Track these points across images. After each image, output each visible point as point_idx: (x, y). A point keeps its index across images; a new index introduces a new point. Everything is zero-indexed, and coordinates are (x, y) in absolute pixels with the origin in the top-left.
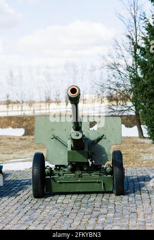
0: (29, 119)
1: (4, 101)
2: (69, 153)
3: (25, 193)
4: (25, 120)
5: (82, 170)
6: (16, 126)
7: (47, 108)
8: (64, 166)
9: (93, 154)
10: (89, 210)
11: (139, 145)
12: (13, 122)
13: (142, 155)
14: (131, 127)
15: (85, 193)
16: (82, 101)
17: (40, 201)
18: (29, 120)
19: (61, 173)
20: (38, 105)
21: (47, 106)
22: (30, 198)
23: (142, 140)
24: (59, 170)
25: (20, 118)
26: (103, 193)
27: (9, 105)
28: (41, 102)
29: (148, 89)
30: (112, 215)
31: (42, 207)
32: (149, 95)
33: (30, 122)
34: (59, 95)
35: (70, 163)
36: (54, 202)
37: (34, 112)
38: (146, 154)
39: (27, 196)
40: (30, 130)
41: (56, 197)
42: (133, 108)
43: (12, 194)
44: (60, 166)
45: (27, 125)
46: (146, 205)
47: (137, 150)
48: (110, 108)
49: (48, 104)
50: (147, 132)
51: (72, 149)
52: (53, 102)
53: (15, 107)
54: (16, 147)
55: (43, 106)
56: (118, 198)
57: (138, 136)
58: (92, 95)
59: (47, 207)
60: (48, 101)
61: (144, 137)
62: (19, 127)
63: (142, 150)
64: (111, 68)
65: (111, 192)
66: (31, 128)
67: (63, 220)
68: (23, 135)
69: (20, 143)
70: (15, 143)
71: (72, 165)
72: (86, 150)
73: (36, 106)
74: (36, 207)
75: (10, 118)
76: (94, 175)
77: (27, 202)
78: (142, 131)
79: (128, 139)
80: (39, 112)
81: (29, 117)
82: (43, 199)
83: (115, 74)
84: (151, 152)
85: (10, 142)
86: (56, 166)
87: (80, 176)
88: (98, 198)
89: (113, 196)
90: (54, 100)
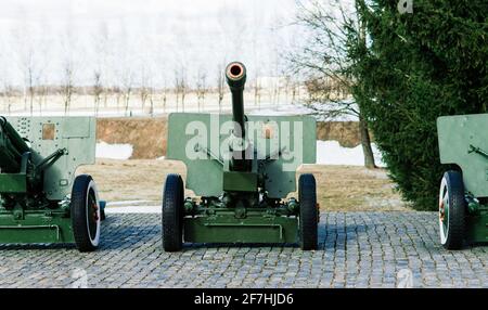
0: (143, 125)
1: (87, 87)
2: (225, 175)
3: (148, 244)
4: (134, 127)
5: (247, 205)
6: (114, 138)
7: (180, 104)
8: (216, 199)
9: (266, 177)
10: (257, 268)
11: (363, 181)
12: (108, 131)
13: (367, 198)
14: (352, 146)
15: (251, 245)
16: (254, 91)
17: (175, 256)
18: (143, 128)
19: (211, 209)
20: (160, 96)
21: (180, 99)
22: (158, 252)
23: (371, 172)
24: (208, 205)
25: (123, 123)
26: (282, 246)
27: (100, 96)
28: (167, 91)
29: (379, 70)
30: (293, 274)
31: (179, 263)
32: (382, 80)
33: (145, 130)
34: (203, 78)
35: (228, 193)
36: (199, 258)
37: (151, 112)
38: (375, 198)
39: (151, 249)
40: (143, 148)
41: (202, 251)
42: (356, 107)
43: (126, 246)
44: (210, 199)
45: (138, 139)
46: (352, 262)
47: (359, 189)
48: (308, 106)
49: (181, 95)
50: (381, 156)
51: (231, 168)
52: (192, 91)
53: (112, 100)
54: (118, 179)
55: (172, 99)
56: (307, 253)
57: (363, 164)
58: (274, 79)
59: (187, 264)
60: (181, 89)
61: (375, 167)
62: (121, 141)
63: (367, 190)
64: (314, 24)
65: (295, 246)
66: (145, 144)
67: (214, 280)
68: (130, 159)
69: (125, 173)
70: (116, 172)
71: (231, 197)
72: (255, 170)
73: (157, 99)
74: (169, 264)
75: (103, 122)
76: (267, 215)
77: (153, 257)
78: (372, 154)
79: (344, 170)
80: (162, 111)
81: (143, 121)
82: (179, 253)
83: (320, 37)
84: (384, 195)
85: (104, 171)
86: (203, 198)
87: (244, 216)
88: (272, 252)
89: (299, 250)
90: (194, 87)
